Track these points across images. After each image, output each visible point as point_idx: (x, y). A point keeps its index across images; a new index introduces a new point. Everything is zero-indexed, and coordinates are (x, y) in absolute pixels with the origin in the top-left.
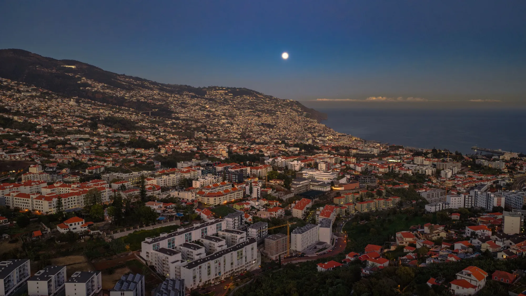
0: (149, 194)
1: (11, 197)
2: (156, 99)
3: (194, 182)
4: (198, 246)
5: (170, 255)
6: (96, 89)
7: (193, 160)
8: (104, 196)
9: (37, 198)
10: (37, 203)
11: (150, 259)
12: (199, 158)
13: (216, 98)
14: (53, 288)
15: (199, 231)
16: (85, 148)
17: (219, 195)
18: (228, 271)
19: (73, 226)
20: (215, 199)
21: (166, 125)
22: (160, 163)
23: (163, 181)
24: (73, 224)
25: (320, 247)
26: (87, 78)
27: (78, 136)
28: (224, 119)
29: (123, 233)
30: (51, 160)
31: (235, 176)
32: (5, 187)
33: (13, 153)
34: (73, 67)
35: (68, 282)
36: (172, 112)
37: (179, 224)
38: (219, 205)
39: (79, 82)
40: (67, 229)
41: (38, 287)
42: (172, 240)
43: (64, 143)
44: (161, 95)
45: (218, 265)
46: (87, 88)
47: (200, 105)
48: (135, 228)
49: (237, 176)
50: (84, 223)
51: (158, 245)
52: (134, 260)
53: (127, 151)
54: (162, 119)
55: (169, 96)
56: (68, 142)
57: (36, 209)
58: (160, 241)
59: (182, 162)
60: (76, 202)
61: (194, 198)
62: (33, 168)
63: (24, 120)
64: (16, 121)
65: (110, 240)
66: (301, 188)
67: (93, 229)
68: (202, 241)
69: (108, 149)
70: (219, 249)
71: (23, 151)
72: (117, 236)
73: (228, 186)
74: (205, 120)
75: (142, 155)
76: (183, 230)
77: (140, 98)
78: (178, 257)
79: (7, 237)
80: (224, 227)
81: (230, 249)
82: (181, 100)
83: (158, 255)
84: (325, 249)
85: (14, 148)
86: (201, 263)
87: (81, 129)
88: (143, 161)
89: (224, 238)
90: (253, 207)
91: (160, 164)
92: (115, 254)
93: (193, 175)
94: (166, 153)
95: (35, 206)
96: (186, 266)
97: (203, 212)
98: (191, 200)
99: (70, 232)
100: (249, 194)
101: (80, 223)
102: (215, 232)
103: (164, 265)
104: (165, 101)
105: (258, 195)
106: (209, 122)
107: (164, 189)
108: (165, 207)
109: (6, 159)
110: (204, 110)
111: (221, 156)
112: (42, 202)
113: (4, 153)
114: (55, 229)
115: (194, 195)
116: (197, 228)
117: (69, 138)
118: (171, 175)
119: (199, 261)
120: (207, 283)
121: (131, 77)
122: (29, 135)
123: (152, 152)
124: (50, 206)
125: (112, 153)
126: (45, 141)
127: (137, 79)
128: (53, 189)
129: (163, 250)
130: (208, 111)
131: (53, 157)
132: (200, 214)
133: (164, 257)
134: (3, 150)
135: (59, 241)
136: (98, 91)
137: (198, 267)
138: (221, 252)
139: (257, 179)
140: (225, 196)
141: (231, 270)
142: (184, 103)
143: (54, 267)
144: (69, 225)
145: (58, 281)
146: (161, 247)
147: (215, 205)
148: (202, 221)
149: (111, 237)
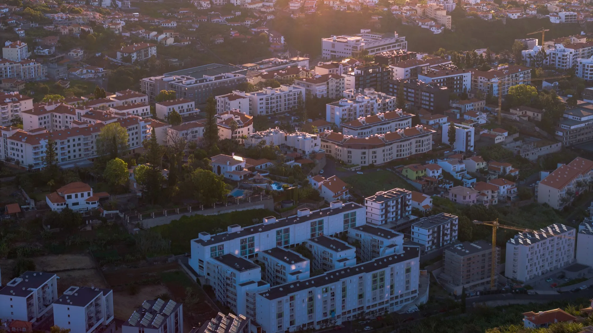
0: (223, 135)
3: (328, 106)
4: (298, 256)
5: (240, 270)
7: (362, 31)
9: (13, 137)
10: (13, 146)
11: (204, 273)
14: (35, 308)
15: (307, 225)
17: (374, 144)
18: (351, 309)
19: (74, 200)
20: (364, 153)
22: (282, 38)
23: (264, 101)
24: (73, 195)
25: (573, 275)
29: (161, 218)
30: (46, 28)
31: (428, 94)
35: (58, 302)
37: (269, 209)
38: (372, 166)
40: (62, 205)
41: (12, 306)
42: (250, 241)
45: (330, 297)
48: (183, 210)
49: (432, 95)
50: (91, 195)
51: (221, 248)
52: (177, 273)
53: (212, 3)
57: (13, 157)
58: (225, 240)
60: (82, 147)
61: (318, 149)
62: (10, 49)
65: (137, 230)
66: (582, 132)
67: (109, 208)
68: (311, 246)
70: (339, 266)
72: (150, 223)
73: (401, 122)
75: (245, 14)
76: (274, 220)
78: (256, 274)
80: (360, 221)
81: (359, 267)
83: (219, 268)
84: (583, 280)
86: (297, 289)
88: (243, 31)
89: (355, 243)
90: (446, 175)
91: (282, 42)
92: (144, 258)
93: (334, 88)
94: (302, 9)
95: (10, 151)
96: (265, 293)
97: (326, 185)
98: (310, 152)
99: (67, 211)
100: (448, 143)
101: (86, 194)
102: (340, 229)
103: (229, 288)
105: (467, 145)
108: (250, 169)
111: (433, 23)
112: (22, 146)
114: (42, 202)
115: (319, 141)
116: (304, 219)
118: (283, 87)
119: (292, 286)
120: (305, 329)
123: (269, 7)
124: (35, 153)
128: (43, 116)
129: (228, 260)
131: (51, 22)
132: (320, 187)
133: (229, 272)
135: (49, 226)
137: (288, 297)
138: (340, 271)
139: (482, 104)
140: (389, 147)
141: (359, 309)
143: (38, 274)
144: (66, 197)
145: (44, 299)
146: (226, 252)
147: (363, 165)
148: (322, 203)
149: (138, 224)
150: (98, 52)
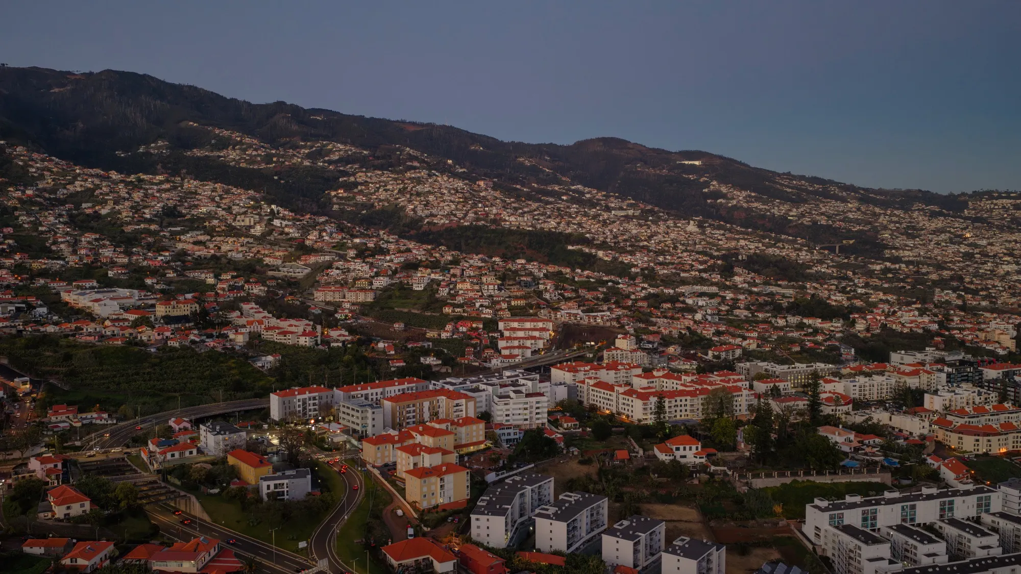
0: (827, 410)
1: (585, 386)
2: (850, 221)
3: (926, 396)
4: (930, 538)
5: (866, 543)
6: (735, 202)
7: (927, 349)
8: (738, 404)
9: (624, 393)
10: (624, 401)
11: (821, 542)
12: (943, 346)
13: (991, 217)
14: (641, 556)
15: (936, 504)
16: (709, 311)
17: (988, 432)
19: (681, 452)
20: (977, 440)
21: (870, 274)
22: (853, 350)
23: (857, 388)
24: (682, 447)
26: (720, 183)
27: (698, 288)
28: (1009, 263)
29: (770, 479)
30: (651, 328)
32: (579, 369)
33: (593, 312)
34: (697, 163)
35: (666, 551)
36: (886, 247)
37: (889, 483)
38: (986, 454)
39: (706, 190)
40: (670, 456)
41: (617, 549)
42: (872, 513)
43: (673, 299)
44: (862, 212)
46: (719, 201)
47: (949, 232)
48: (794, 474)
50: (700, 450)
51: (841, 517)
52: (789, 538)
53: (787, 321)
54: (863, 261)
55: (880, 214)
56: (681, 299)
57: (623, 411)
58: (844, 509)
59: (903, 352)
60: (688, 408)
61: (925, 432)
62: (622, 340)
63: (613, 257)
64: (600, 259)
65: (745, 489)
67: (716, 464)
68: (941, 527)
69: (750, 315)
70: (981, 554)
71: (609, 309)
72: (760, 483)
73: (1010, 415)
74: (962, 264)
75: (816, 331)
76: (896, 495)
77: (818, 218)
78: (884, 550)
79: (576, 453)
80: (996, 506)
81: (1009, 558)
82: (906, 220)
83: (840, 538)
85: (596, 304)
87: (704, 275)
88: (816, 343)
89: (995, 530)
91: (853, 353)
92: (753, 518)
93: (925, 382)
94: (868, 330)
95: (621, 406)
97: (946, 466)
98: (918, 434)
99: (674, 462)
101: (694, 447)
102: (973, 513)
103: (851, 561)
104: (870, 223)
106: (971, 269)
107: (859, 405)
108: (859, 442)
109: (582, 322)
110: (960, 243)
111: (997, 345)
112: (632, 401)
113: (580, 312)
114: (650, 452)
115: (927, 424)
116: (930, 497)
117: (683, 291)
118: (875, 377)
119: (930, 570)
121: (802, 178)
122: (619, 283)
123: (837, 327)
124: (644, 409)
125: (757, 322)
126: (643, 295)
127: (814, 180)
128: (651, 380)
129: (849, 530)
130: (969, 245)
131: (654, 324)
132: (939, 468)
133: (852, 545)
134: (579, 306)
135: (656, 475)
136: (739, 205)
138: (985, 560)
140: (1004, 437)
142: (914, 228)
143: (646, 519)
144: (674, 449)
145: (651, 547)
146: (846, 522)
147: (976, 452)
148: (943, 484)
149: (747, 483)
150: (692, 350)
